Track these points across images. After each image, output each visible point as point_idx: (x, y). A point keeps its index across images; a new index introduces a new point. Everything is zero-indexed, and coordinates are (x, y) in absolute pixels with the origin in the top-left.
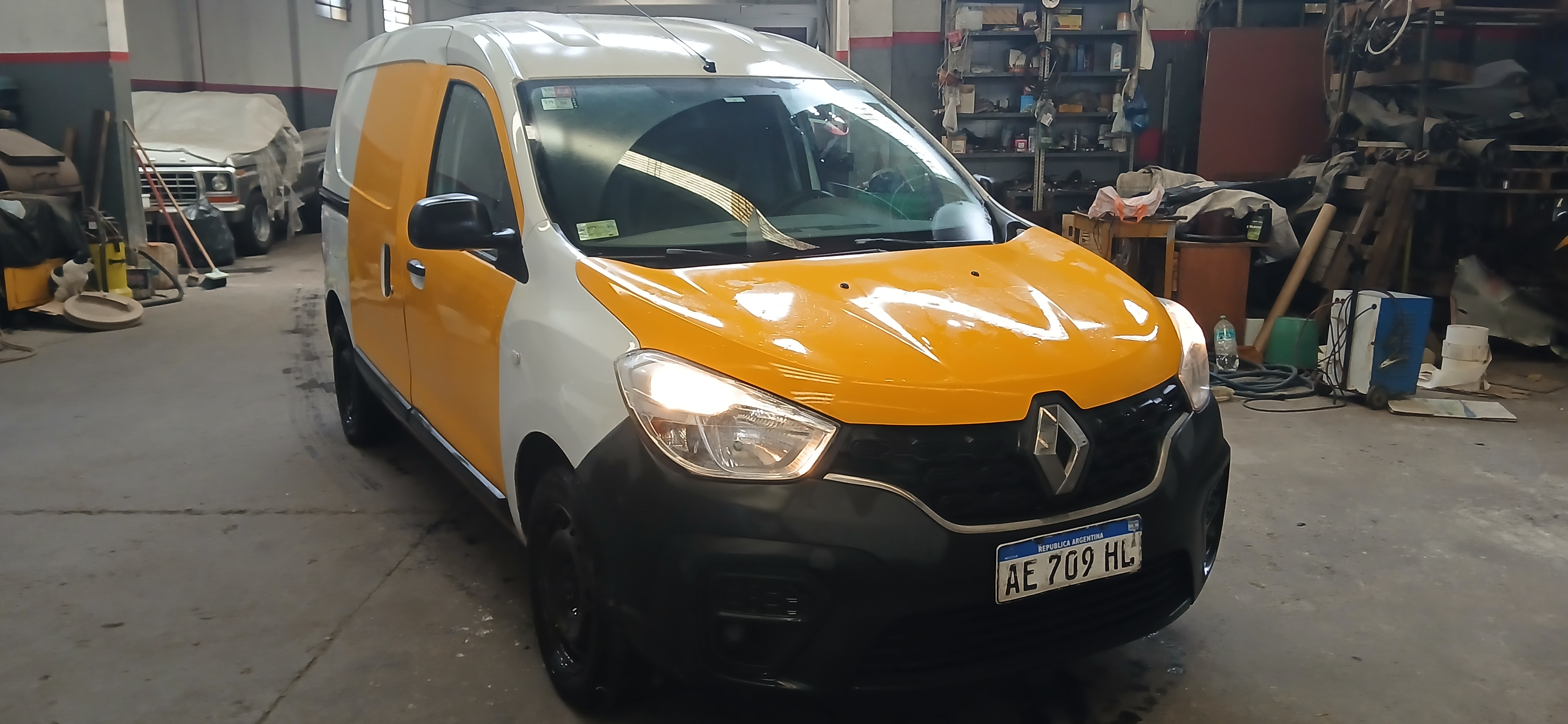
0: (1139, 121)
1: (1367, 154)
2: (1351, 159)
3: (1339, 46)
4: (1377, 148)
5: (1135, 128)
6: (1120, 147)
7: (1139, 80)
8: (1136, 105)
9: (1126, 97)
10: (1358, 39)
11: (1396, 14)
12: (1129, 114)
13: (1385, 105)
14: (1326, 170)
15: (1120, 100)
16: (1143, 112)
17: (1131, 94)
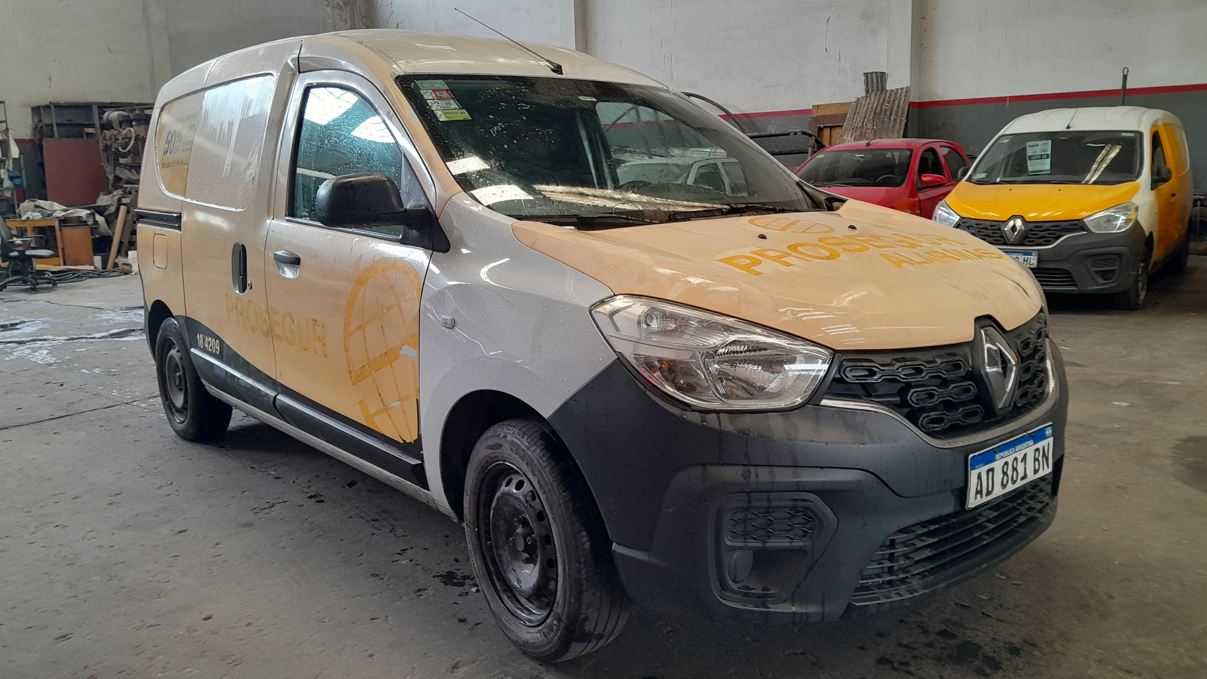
0: (17, 181)
1: (127, 191)
2: (122, 192)
3: (107, 148)
4: (132, 188)
5: (15, 185)
6: (8, 195)
7: (13, 163)
8: (14, 175)
9: (8, 171)
10: (115, 145)
11: (128, 136)
12: (11, 178)
13: (131, 172)
14: (113, 197)
15: (4, 173)
16: (18, 177)
17: (11, 169)
